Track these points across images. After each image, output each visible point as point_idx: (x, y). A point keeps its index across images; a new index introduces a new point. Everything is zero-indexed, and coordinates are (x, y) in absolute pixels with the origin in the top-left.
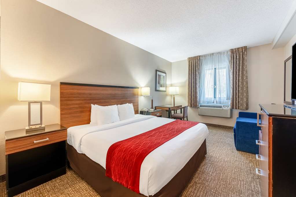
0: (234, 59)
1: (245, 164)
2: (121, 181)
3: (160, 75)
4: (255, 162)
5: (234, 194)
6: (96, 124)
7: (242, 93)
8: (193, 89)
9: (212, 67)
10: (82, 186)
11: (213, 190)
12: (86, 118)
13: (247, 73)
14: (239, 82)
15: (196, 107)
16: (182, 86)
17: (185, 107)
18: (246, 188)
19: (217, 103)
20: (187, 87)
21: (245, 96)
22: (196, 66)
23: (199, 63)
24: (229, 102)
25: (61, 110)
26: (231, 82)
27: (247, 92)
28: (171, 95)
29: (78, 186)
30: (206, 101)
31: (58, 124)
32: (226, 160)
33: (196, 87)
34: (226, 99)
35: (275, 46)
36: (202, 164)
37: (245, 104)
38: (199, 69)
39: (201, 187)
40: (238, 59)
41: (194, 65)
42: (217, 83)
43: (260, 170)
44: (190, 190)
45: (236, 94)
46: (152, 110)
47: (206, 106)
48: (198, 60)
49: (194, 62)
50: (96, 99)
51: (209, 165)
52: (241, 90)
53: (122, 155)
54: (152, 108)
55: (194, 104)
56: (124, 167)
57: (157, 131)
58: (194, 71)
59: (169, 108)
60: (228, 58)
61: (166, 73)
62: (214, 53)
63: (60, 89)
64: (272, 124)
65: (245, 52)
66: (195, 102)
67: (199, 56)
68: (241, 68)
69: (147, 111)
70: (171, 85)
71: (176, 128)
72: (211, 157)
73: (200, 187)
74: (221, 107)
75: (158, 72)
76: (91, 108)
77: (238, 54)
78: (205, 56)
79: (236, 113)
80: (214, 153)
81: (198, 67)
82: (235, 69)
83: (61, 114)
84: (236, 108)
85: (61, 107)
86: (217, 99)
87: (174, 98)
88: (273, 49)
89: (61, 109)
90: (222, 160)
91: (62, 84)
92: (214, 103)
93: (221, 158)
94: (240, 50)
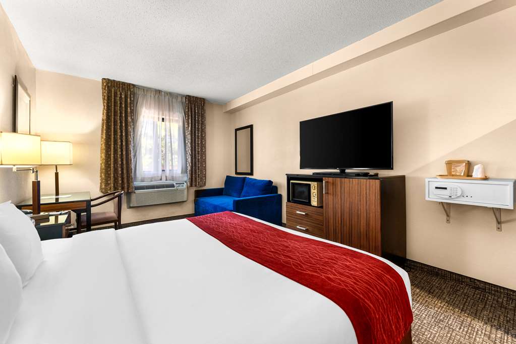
7: (201, 163)
8: (119, 153)
13: (206, 135)
14: (198, 146)
15: (128, 191)
19: (166, 180)
22: (126, 104)
23: (132, 99)
26: (189, 145)
27: (206, 163)
28: (47, 167)
30: (148, 178)
33: (128, 148)
34: (180, 172)
37: (204, 178)
40: (197, 114)
41: (121, 101)
45: (195, 163)
48: (132, 93)
49: (121, 95)
52: (200, 158)
58: (121, 114)
59: (88, 202)
60: (184, 107)
65: (204, 107)
66: (126, 181)
74: (173, 186)
77: (196, 106)
79: (193, 192)
81: (130, 107)
82: (193, 126)
86: (167, 173)
87: (57, 175)
94: (198, 101)
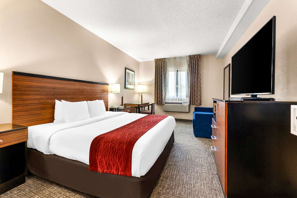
0: (191, 64)
1: (202, 146)
2: (110, 171)
3: (129, 73)
4: (208, 144)
5: (198, 167)
6: (63, 121)
7: (197, 92)
8: (159, 88)
9: (175, 69)
10: (52, 190)
11: (183, 168)
12: (48, 116)
13: (200, 76)
14: (195, 82)
15: (162, 104)
16: (149, 85)
17: (153, 104)
18: (205, 162)
19: (178, 100)
20: (154, 86)
21: (199, 94)
22: (162, 67)
23: (164, 65)
24: (188, 100)
25: (13, 107)
26: (190, 82)
27: (200, 92)
28: (139, 93)
29: (47, 191)
30: (170, 99)
31: (9, 123)
32: (189, 145)
33: (162, 86)
34: (186, 96)
35: (218, 57)
36: (172, 150)
37: (199, 101)
38: (164, 70)
39: (175, 168)
40: (194, 64)
41: (160, 66)
42: (179, 83)
43: (213, 147)
44: (166, 172)
45: (193, 92)
46: (122, 107)
47: (170, 103)
48: (164, 62)
49: (160, 64)
50: (61, 95)
51: (178, 150)
52: (196, 89)
53: (110, 145)
54: (122, 105)
55: (160, 101)
56: (113, 156)
57: (135, 124)
58: (160, 72)
59: (139, 105)
60: (187, 62)
61: (134, 72)
62: (176, 57)
63: (13, 80)
64: (227, 107)
65: (199, 59)
66: (161, 99)
67: (165, 59)
68: (196, 71)
69: (118, 108)
70: (139, 84)
71: (151, 120)
72: (178, 144)
73: (173, 168)
74: (181, 104)
75: (127, 70)
76: (55, 104)
77: (194, 60)
78: (169, 59)
79: (193, 108)
80: (179, 141)
81: (163, 68)
82: (192, 72)
83: (14, 112)
84: (193, 104)
85: (13, 103)
86: (179, 97)
87: (142, 96)
88: (217, 59)
89: (13, 105)
90: (187, 146)
91: (15, 73)
92: (176, 100)
93: (185, 144)
94: (196, 57)
